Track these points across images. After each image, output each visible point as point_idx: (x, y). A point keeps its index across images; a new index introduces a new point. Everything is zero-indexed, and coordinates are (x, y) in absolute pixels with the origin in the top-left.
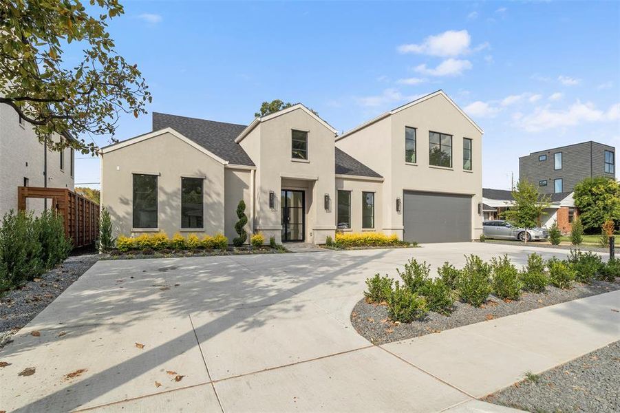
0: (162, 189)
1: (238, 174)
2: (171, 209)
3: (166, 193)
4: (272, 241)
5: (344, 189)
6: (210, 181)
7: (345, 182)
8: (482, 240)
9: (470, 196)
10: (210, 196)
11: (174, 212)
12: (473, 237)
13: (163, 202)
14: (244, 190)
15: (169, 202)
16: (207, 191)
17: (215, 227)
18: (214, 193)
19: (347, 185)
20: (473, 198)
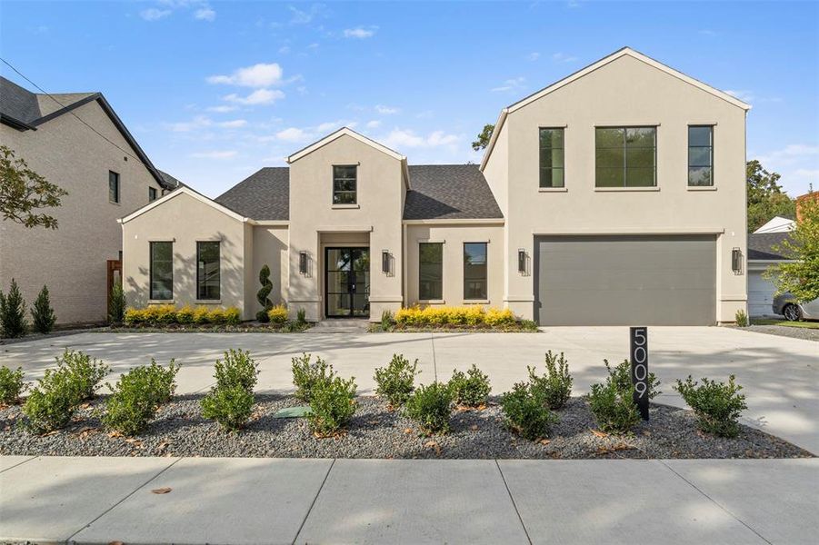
0: (178, 256)
1: (273, 232)
2: (188, 278)
3: (183, 261)
4: (301, 316)
5: (430, 241)
6: (231, 244)
7: (431, 230)
8: (741, 322)
9: (713, 237)
10: (229, 261)
11: (191, 281)
12: (719, 318)
13: (179, 271)
14: (282, 251)
15: (186, 270)
16: (228, 255)
17: (234, 298)
18: (234, 258)
19: (435, 236)
20: (719, 240)
